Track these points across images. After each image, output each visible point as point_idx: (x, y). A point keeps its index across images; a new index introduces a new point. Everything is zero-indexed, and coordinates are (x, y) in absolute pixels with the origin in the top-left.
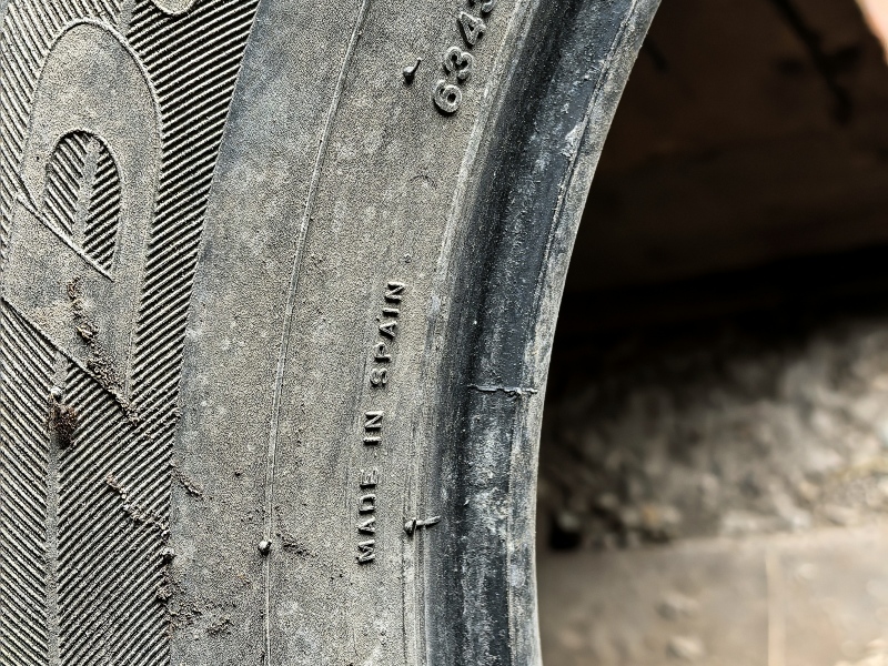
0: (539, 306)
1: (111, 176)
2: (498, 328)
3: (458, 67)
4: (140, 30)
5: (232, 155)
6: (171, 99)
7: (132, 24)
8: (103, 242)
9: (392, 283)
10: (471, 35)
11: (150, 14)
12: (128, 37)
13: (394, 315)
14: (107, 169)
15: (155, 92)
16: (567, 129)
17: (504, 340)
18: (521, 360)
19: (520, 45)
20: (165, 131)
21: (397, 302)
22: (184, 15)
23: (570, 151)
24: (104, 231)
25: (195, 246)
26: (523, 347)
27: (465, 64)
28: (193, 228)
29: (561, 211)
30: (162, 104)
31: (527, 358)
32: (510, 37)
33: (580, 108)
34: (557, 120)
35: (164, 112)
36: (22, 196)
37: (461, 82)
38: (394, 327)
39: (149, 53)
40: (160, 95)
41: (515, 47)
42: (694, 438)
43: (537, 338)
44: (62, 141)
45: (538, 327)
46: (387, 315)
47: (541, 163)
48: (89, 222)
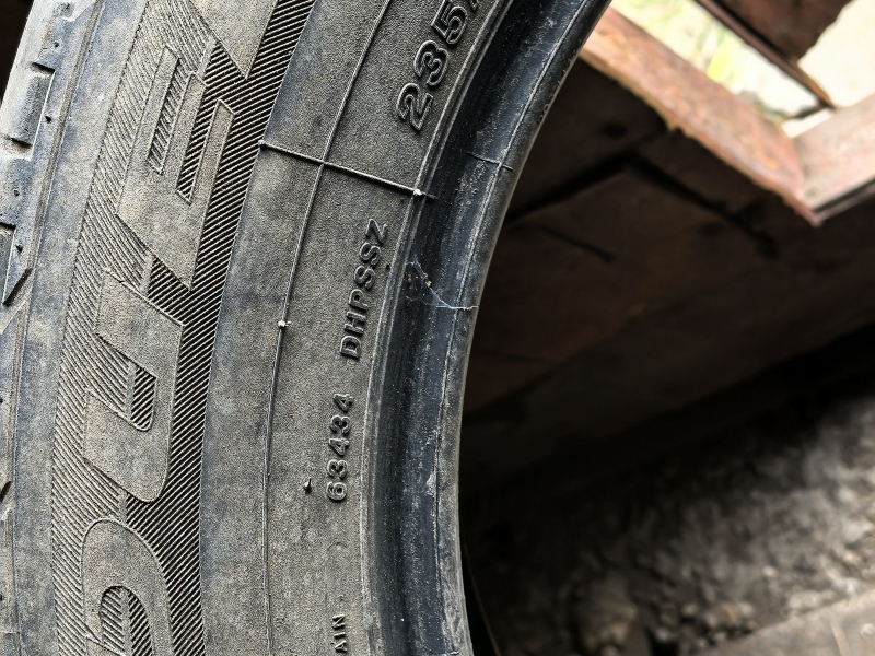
0: (442, 596)
1: (139, 608)
2: (420, 618)
3: (338, 471)
4: (133, 516)
5: (209, 573)
6: (163, 551)
7: (128, 515)
8: (144, 650)
9: (335, 617)
10: (339, 450)
11: (137, 505)
12: (128, 522)
13: (343, 637)
14: (135, 605)
15: (152, 550)
16: (426, 479)
17: (426, 625)
18: (442, 635)
19: (375, 442)
20: (164, 571)
21: (343, 627)
22: (158, 499)
23: (432, 492)
24: (143, 643)
25: (201, 636)
26: (439, 626)
27: (341, 468)
28: (197, 625)
29: (438, 532)
30: (158, 556)
31: (444, 633)
32: (367, 441)
33: (429, 464)
34: (417, 475)
35: (160, 561)
36: (89, 635)
37: (343, 479)
38: (344, 644)
39: (143, 528)
40: (155, 551)
41: (372, 444)
42: (748, 536)
43: (448, 617)
44: (104, 595)
45: (446, 610)
46: (337, 638)
47: (416, 505)
48: (133, 640)
